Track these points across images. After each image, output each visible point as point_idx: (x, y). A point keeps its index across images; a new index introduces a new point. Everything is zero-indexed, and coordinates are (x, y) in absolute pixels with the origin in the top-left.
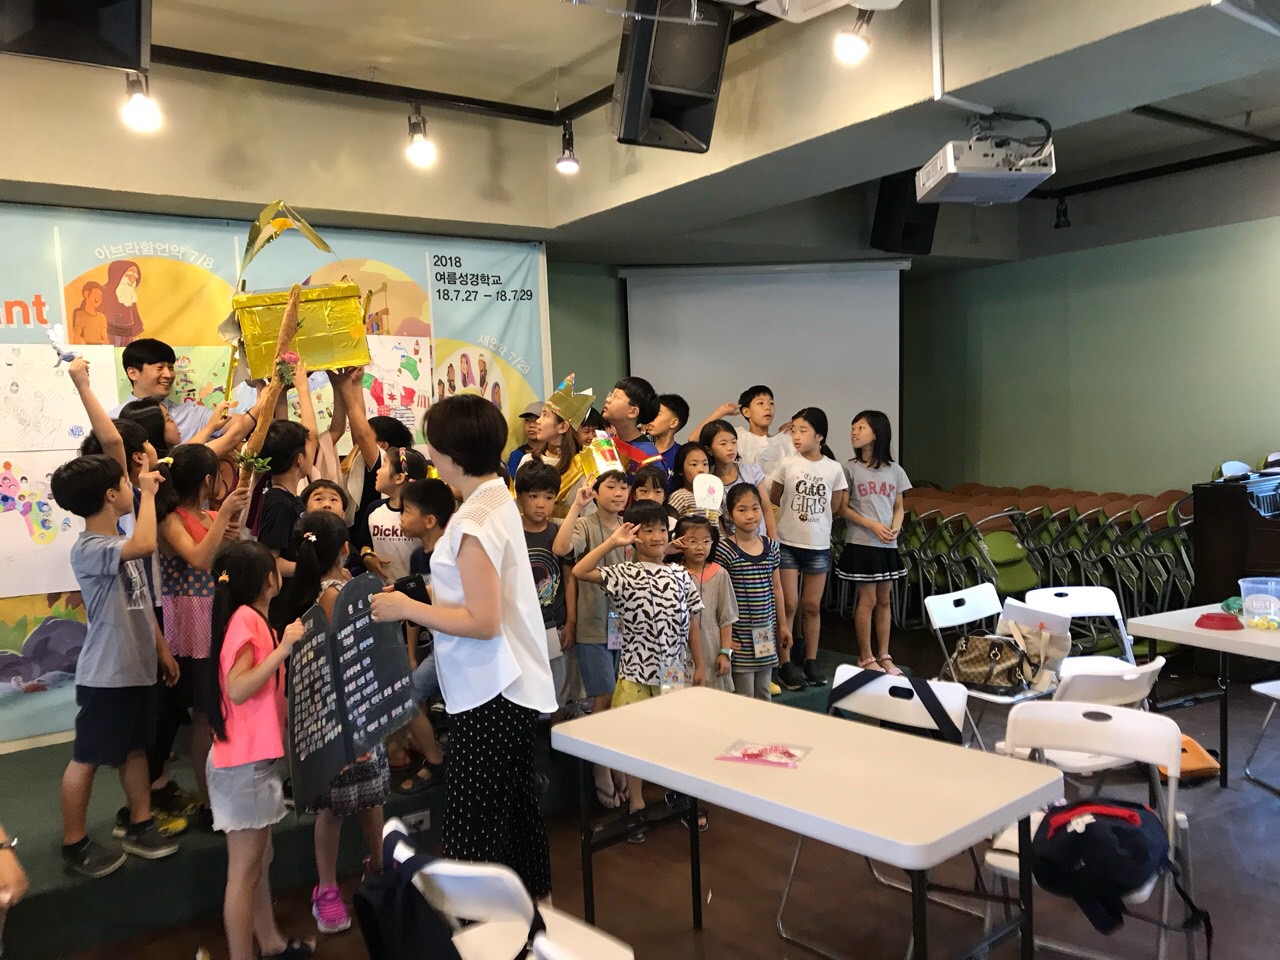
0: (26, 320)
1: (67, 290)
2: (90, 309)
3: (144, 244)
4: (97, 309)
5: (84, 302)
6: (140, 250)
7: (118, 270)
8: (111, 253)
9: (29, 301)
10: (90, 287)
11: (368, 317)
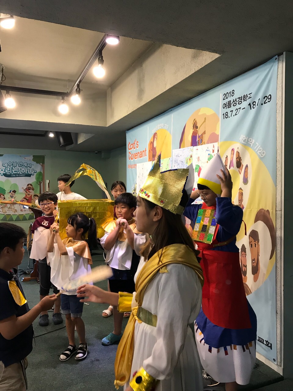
0: (144, 156)
2: (151, 150)
3: (158, 125)
5: (150, 148)
6: (158, 128)
10: (151, 143)
11: (199, 137)
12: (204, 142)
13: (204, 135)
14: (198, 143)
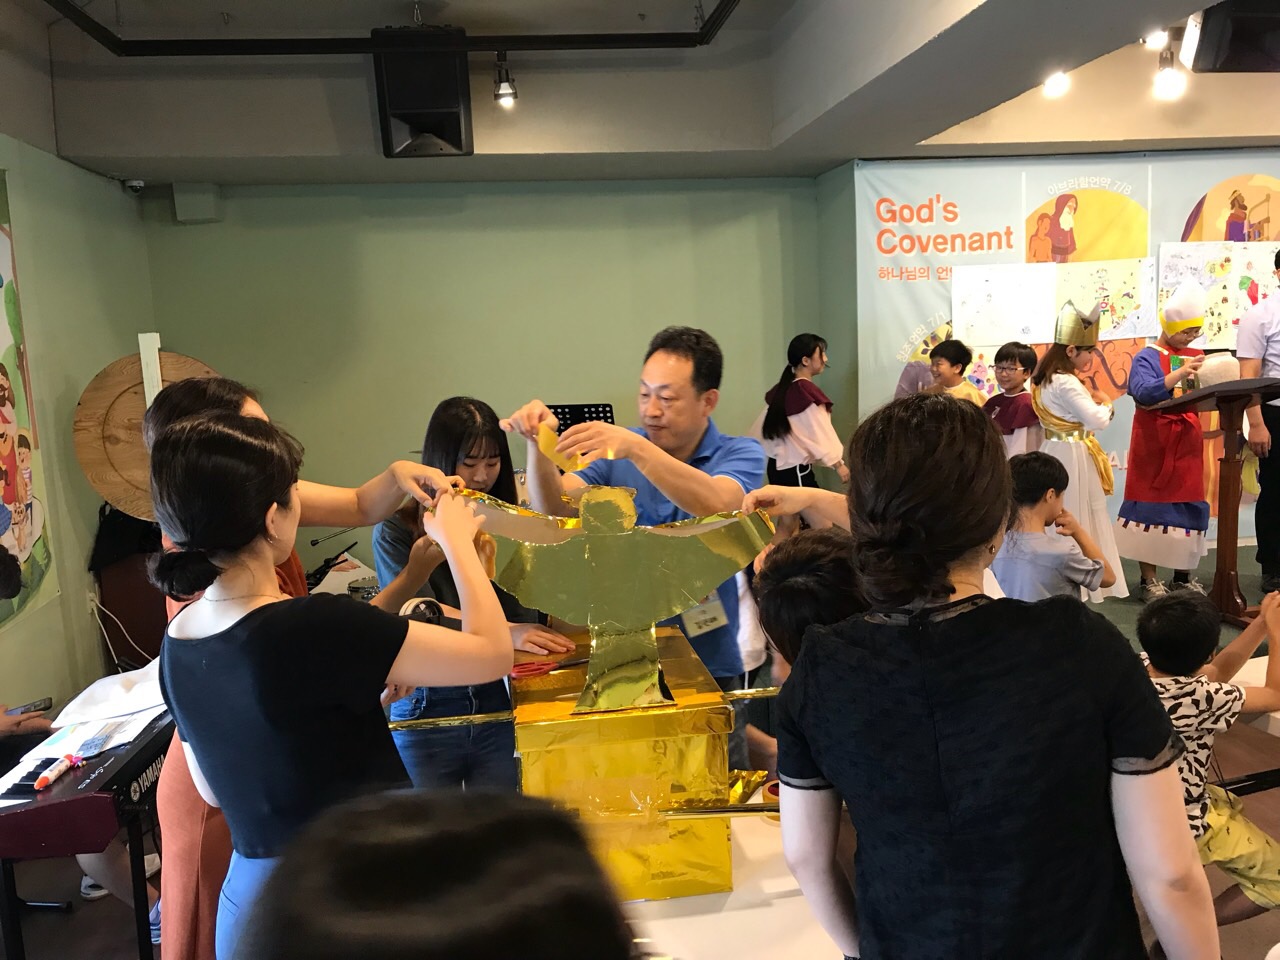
0: (1000, 247)
1: (1028, 220)
2: (1041, 234)
3: (1082, 179)
4: (1046, 235)
5: (1038, 230)
6: (1079, 185)
7: (1063, 201)
8: (1059, 189)
9: (1002, 232)
10: (1043, 217)
11: (1251, 226)
12: (1266, 235)
13: (1265, 225)
14: (1249, 237)
